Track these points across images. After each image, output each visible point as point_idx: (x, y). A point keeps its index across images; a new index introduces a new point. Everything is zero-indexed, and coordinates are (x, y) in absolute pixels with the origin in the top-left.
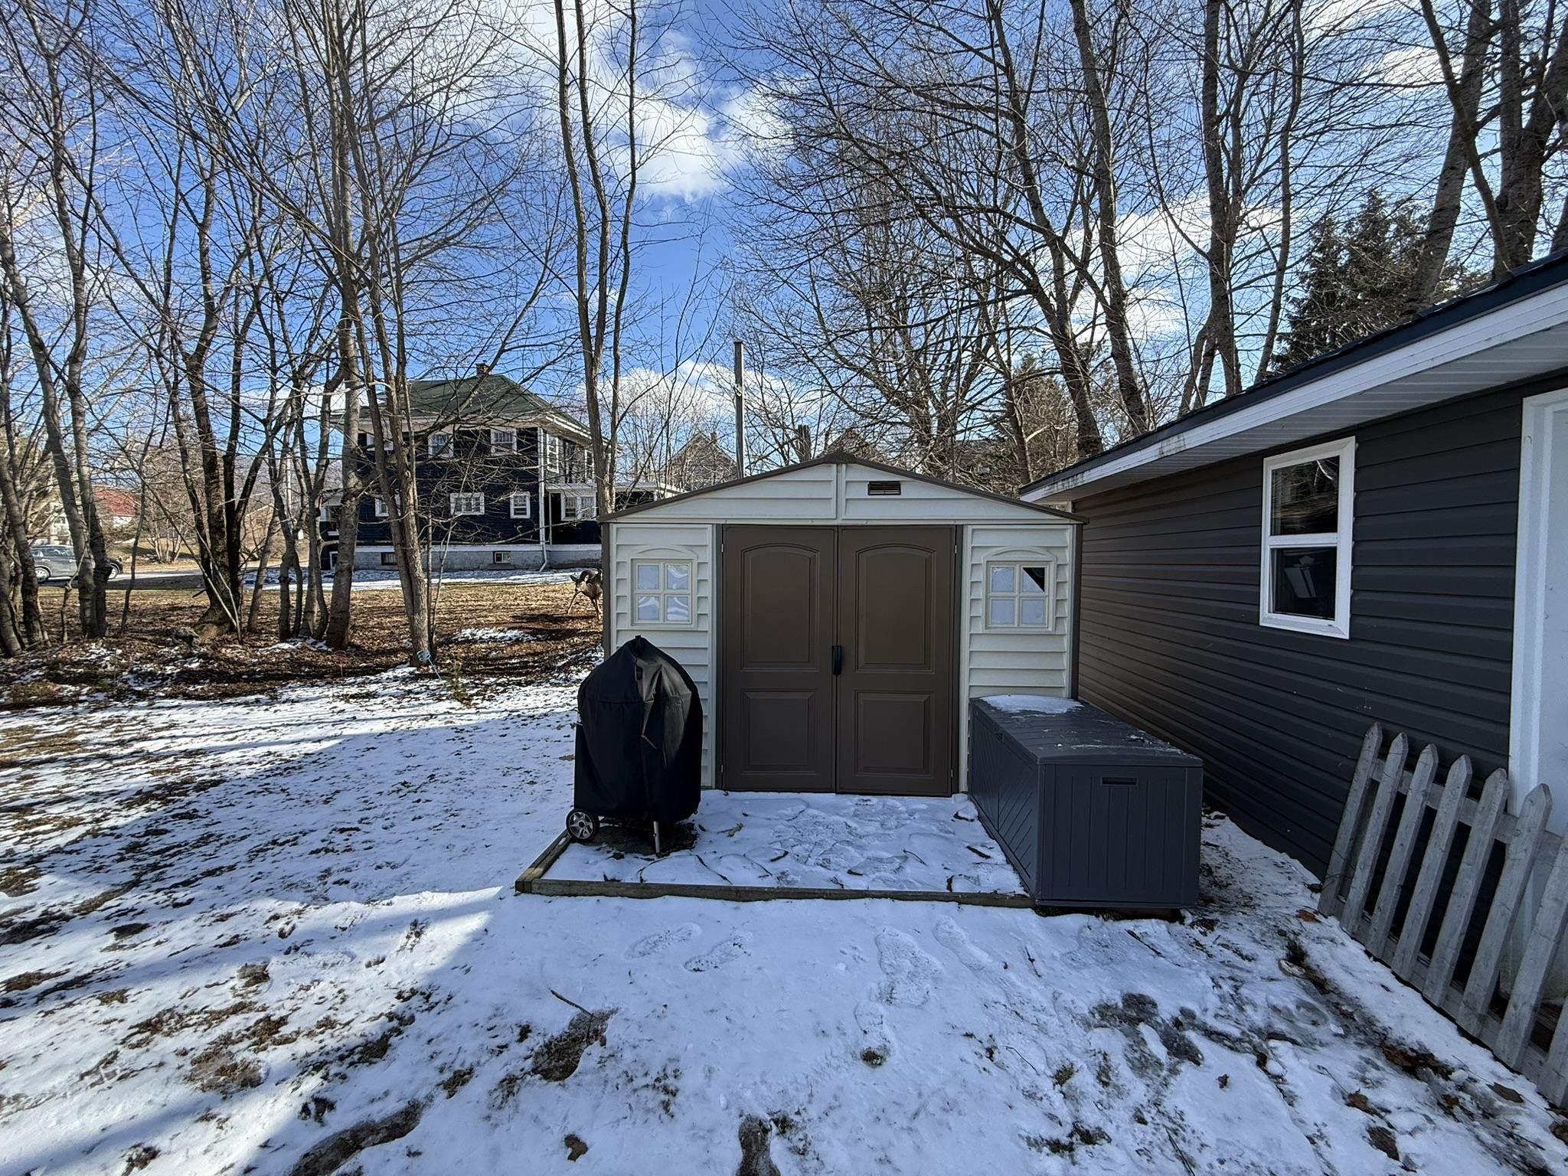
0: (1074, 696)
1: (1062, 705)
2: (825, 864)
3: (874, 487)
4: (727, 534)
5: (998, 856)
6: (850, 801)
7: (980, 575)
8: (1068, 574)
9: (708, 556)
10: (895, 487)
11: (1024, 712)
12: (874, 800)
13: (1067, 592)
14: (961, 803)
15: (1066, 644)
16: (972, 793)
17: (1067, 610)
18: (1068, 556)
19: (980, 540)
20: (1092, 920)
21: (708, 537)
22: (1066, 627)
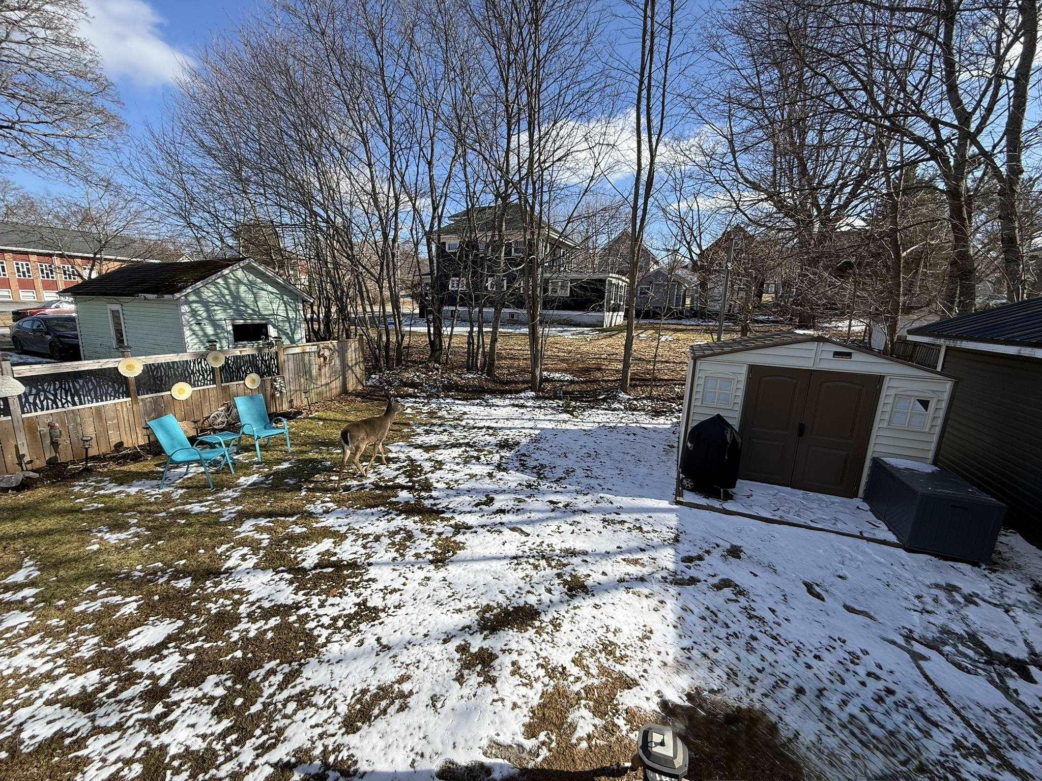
0: (935, 463)
1: (929, 468)
2: (799, 516)
3: (836, 354)
4: (753, 369)
5: (883, 526)
6: (800, 492)
7: (890, 400)
8: (944, 405)
9: (743, 378)
10: (849, 355)
11: (906, 469)
12: (811, 494)
13: (941, 414)
14: (858, 502)
15: (935, 438)
16: (865, 499)
17: (939, 422)
18: (946, 396)
19: (894, 383)
20: (933, 558)
21: (744, 370)
22: (937, 430)
